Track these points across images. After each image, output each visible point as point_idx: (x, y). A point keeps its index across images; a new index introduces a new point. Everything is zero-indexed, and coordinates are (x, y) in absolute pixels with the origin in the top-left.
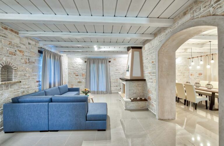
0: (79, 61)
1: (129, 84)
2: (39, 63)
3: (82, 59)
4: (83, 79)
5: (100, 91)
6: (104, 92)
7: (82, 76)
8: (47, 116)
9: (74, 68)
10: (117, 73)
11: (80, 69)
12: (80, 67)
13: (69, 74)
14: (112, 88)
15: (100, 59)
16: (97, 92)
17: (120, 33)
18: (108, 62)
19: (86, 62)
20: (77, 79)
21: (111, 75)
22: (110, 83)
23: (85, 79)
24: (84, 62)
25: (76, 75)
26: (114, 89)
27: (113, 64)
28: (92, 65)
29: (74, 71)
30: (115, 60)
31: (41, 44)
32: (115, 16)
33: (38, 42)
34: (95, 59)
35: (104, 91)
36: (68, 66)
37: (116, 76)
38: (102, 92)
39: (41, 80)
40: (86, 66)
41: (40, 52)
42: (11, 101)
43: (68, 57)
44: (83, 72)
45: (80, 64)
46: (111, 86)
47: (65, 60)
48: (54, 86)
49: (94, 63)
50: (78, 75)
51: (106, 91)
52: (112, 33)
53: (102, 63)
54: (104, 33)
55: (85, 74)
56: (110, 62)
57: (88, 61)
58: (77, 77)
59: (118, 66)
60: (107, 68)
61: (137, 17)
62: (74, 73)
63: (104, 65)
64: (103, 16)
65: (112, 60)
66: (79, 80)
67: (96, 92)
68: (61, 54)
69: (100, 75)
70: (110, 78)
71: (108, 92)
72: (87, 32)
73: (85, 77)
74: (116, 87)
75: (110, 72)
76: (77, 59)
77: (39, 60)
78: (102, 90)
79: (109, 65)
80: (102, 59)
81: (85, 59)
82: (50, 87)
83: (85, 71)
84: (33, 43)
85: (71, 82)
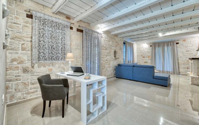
0: (145, 46)
1: (198, 63)
2: (124, 50)
3: (148, 44)
4: (149, 60)
5: (166, 70)
6: (171, 73)
7: (148, 58)
8: (132, 73)
9: (141, 51)
10: (188, 55)
11: (146, 52)
12: (146, 50)
13: (138, 56)
14: (180, 69)
15: (166, 42)
16: (163, 71)
17: (182, 21)
18: (175, 44)
19: (151, 46)
20: (144, 60)
21: (179, 56)
22: (178, 64)
23: (151, 60)
24: (150, 46)
25: (143, 57)
26: (183, 71)
27: (183, 45)
28: (157, 48)
29: (142, 54)
30: (185, 41)
31: (125, 39)
32: (173, 16)
33: (123, 38)
34: (160, 43)
35: (170, 71)
36: (137, 50)
37: (186, 58)
38: (168, 72)
39: (124, 58)
40: (151, 50)
41: (124, 43)
42: (118, 66)
43: (137, 44)
44: (149, 55)
45: (146, 48)
46: (180, 67)
47: (135, 46)
48: (130, 62)
49: (159, 46)
50: (144, 57)
51: (173, 71)
52: (174, 23)
53: (168, 45)
54: (166, 24)
55: (151, 56)
56: (177, 43)
57: (154, 45)
58: (144, 58)
59: (190, 47)
60: (174, 50)
61: (194, 10)
62: (142, 56)
63: (170, 47)
64: (164, 18)
65: (180, 42)
66: (145, 61)
67: (161, 72)
68: (133, 43)
69: (166, 57)
70: (178, 60)
71: (176, 73)
72: (153, 27)
73: (150, 58)
74: (187, 69)
75: (178, 54)
76: (144, 44)
77: (124, 48)
78: (168, 70)
79: (177, 47)
80: (168, 42)
81: (151, 43)
82: (128, 63)
83: (151, 53)
84: (121, 39)
85: (139, 62)
